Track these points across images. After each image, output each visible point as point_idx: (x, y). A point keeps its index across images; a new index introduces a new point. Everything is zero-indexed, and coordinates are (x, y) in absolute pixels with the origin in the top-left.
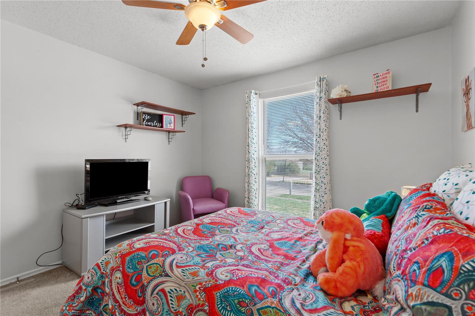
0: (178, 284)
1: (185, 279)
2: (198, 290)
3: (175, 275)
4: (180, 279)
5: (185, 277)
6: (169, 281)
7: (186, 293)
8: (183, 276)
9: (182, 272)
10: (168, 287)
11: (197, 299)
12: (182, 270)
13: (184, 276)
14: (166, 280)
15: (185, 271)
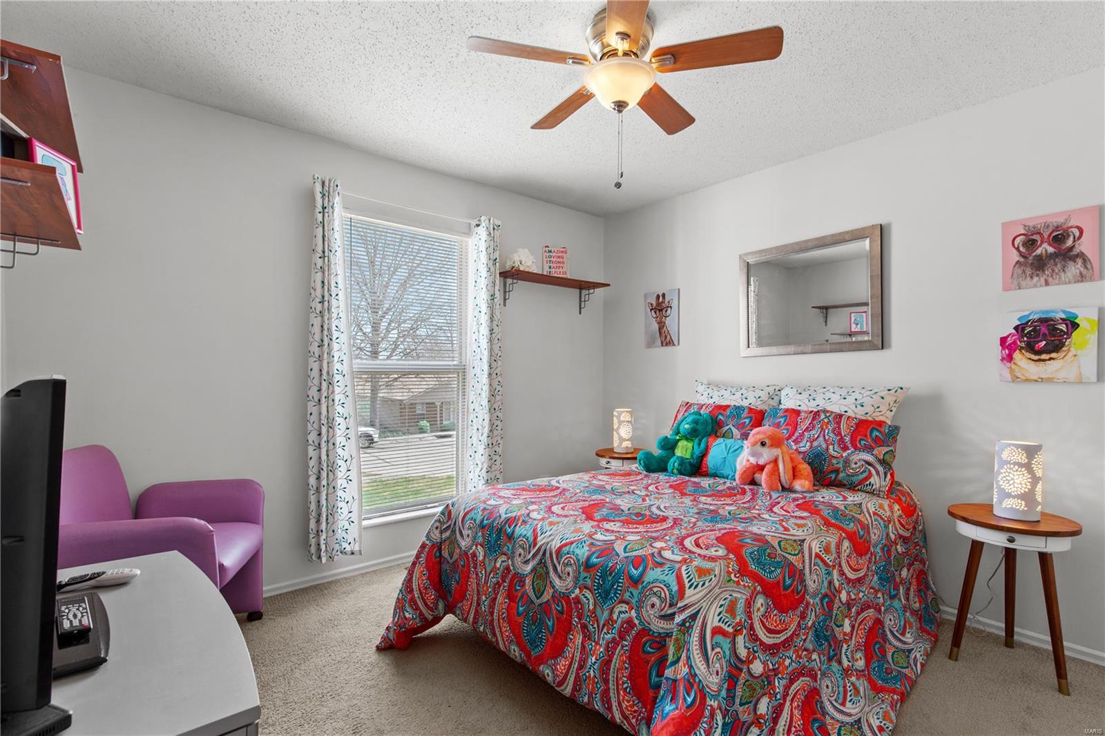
0: (715, 599)
1: (711, 585)
2: (737, 579)
3: (699, 602)
4: (709, 592)
5: (707, 584)
6: (706, 612)
7: (734, 595)
8: (704, 587)
9: (695, 589)
10: (713, 621)
11: (747, 588)
12: (690, 587)
13: (703, 585)
14: (701, 620)
15: (693, 583)
